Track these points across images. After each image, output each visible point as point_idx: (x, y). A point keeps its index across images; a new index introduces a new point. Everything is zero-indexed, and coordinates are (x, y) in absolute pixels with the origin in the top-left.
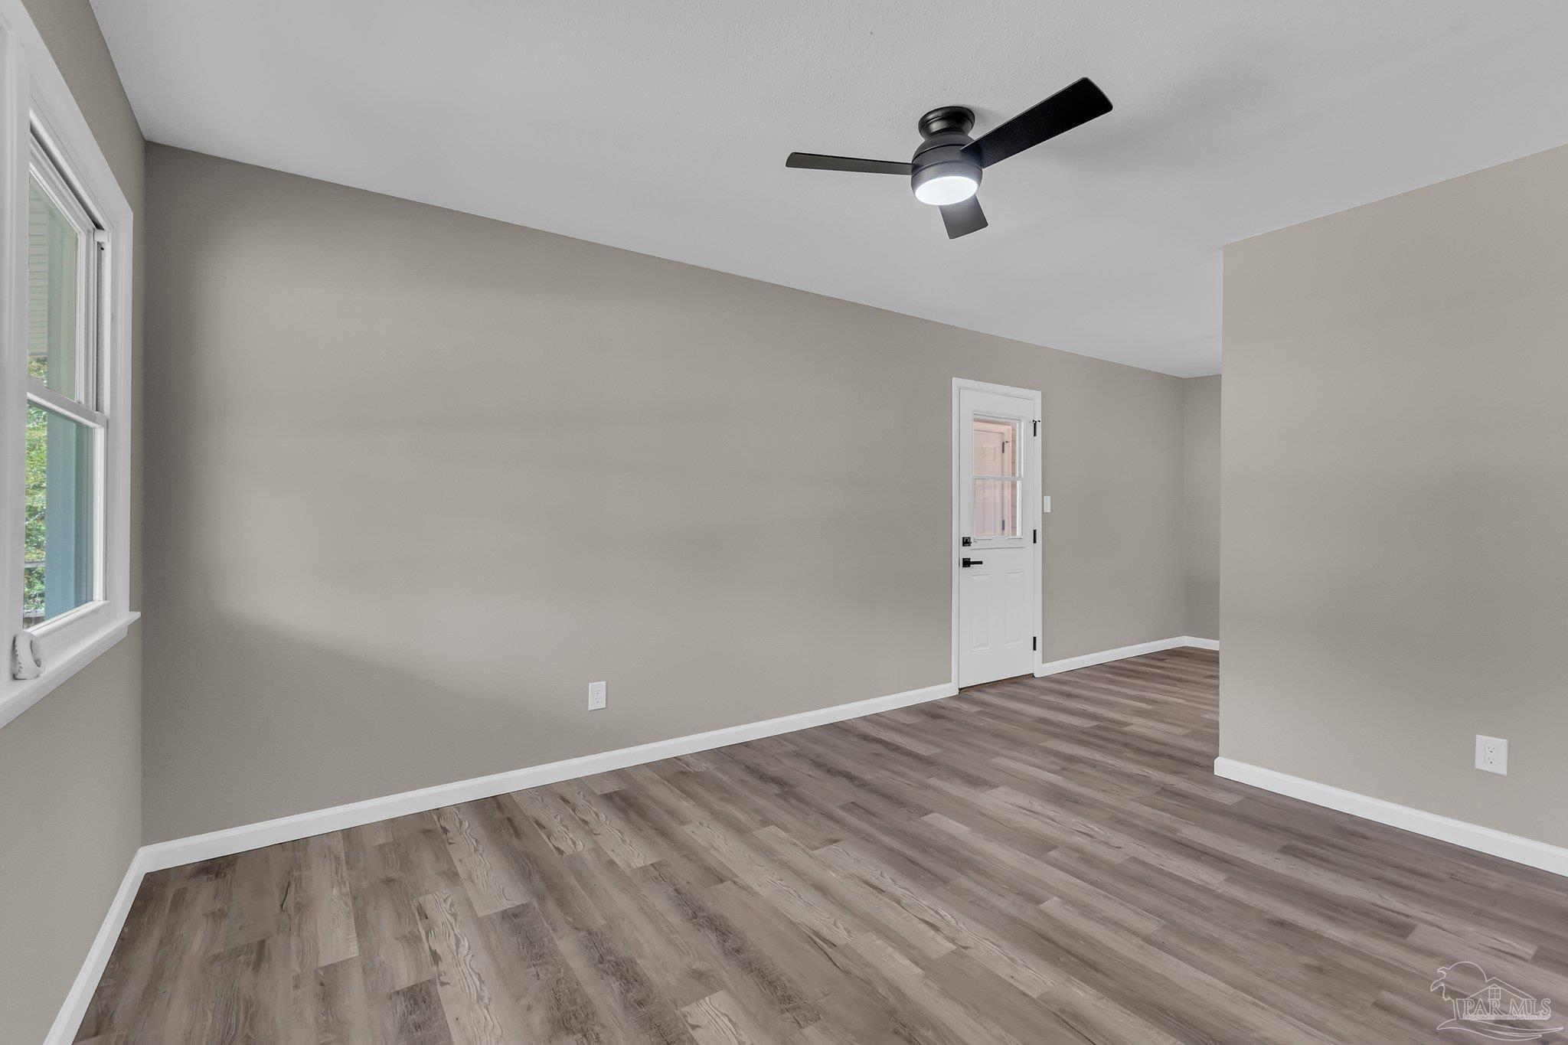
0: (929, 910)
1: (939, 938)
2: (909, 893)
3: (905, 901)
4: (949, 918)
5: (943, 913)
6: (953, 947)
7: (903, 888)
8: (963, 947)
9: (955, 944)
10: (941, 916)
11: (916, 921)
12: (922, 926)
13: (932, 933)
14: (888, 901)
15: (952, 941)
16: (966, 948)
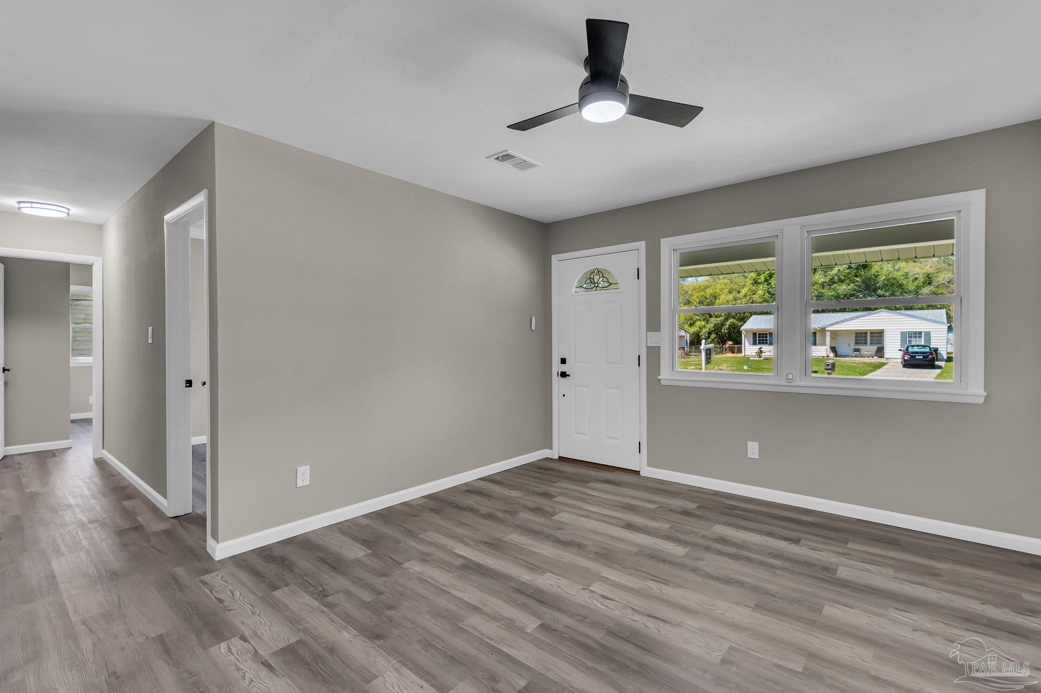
0: (612, 608)
1: (600, 592)
2: (632, 618)
3: (630, 611)
4: (598, 604)
5: (602, 607)
6: (591, 588)
7: (636, 621)
8: (586, 589)
9: (590, 590)
10: (603, 605)
11: (617, 599)
12: (612, 597)
13: (605, 594)
14: (640, 609)
15: (592, 592)
16: (584, 589)
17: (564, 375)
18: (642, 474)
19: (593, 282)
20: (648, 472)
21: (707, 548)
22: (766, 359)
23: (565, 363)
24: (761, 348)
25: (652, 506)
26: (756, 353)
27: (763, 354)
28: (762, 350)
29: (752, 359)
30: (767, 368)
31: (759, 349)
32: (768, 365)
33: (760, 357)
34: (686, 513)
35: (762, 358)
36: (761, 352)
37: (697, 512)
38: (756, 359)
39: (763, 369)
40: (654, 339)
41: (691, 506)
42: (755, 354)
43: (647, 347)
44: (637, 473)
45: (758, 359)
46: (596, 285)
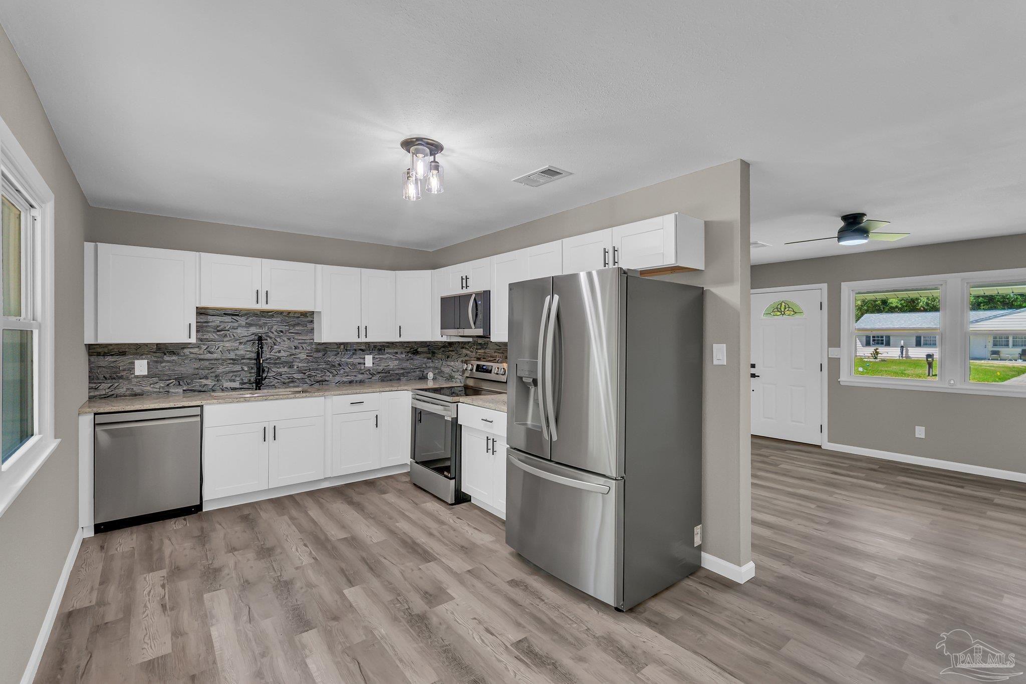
17: (753, 376)
18: (823, 447)
19: (780, 310)
20: (828, 446)
21: (899, 486)
22: (883, 361)
23: (755, 368)
24: (877, 349)
25: (846, 465)
26: (872, 354)
27: (879, 355)
28: (878, 350)
29: (866, 360)
30: (886, 371)
31: (875, 350)
32: (887, 367)
33: (876, 358)
34: (875, 470)
35: (878, 360)
36: (877, 353)
37: (879, 469)
38: (871, 360)
39: (882, 370)
40: (834, 352)
41: (876, 467)
42: (870, 355)
43: (829, 358)
44: (820, 447)
45: (873, 360)
46: (783, 313)
